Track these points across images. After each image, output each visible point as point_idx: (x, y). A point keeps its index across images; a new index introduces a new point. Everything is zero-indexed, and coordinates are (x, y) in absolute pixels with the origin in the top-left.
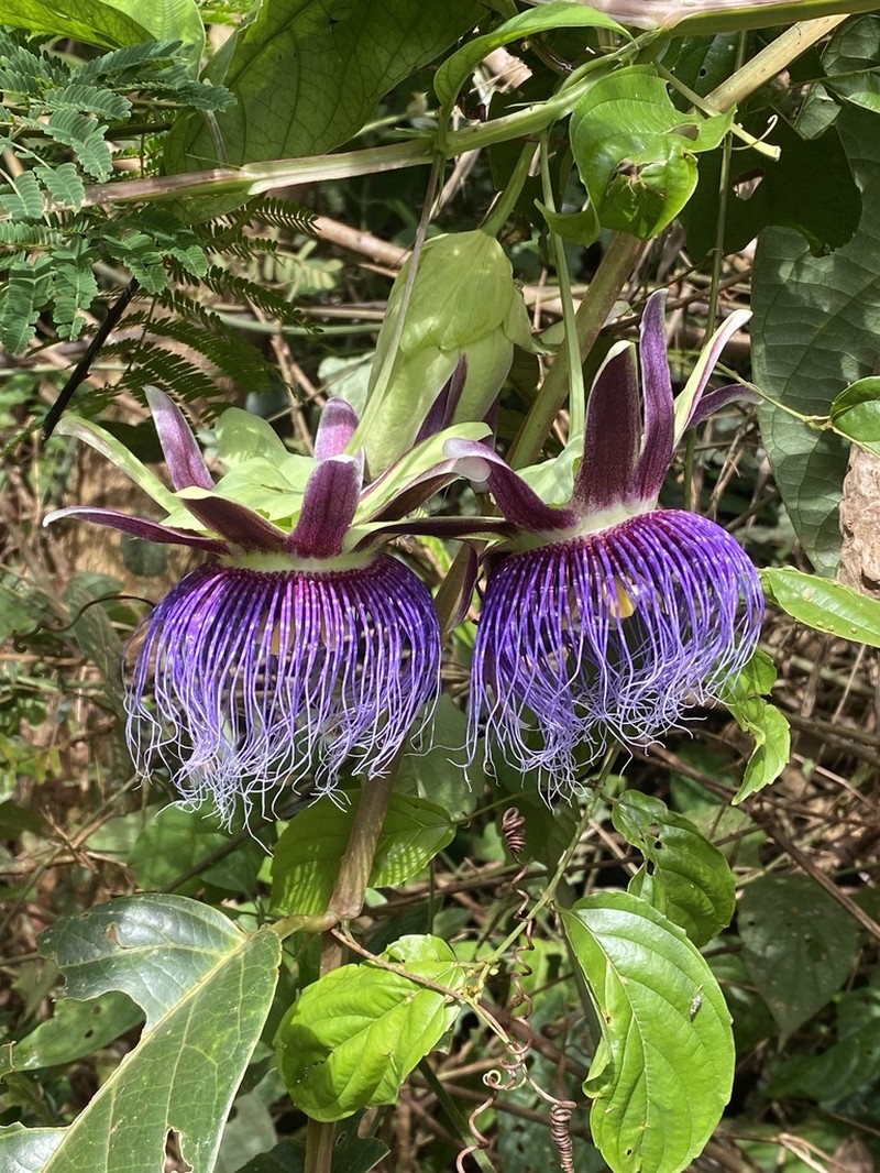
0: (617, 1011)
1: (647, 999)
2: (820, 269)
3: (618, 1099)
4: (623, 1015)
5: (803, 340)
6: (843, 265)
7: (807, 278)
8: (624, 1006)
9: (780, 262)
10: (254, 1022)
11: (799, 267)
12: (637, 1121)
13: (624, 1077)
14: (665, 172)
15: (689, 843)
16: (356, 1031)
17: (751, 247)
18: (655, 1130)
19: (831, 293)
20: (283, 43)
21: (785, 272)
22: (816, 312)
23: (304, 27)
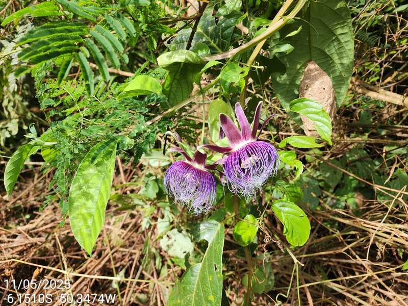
0: (285, 220)
1: (291, 216)
2: (285, 76)
3: (290, 234)
4: (287, 220)
5: (285, 90)
6: (288, 74)
7: (282, 79)
8: (287, 219)
9: (276, 78)
10: (222, 243)
11: (280, 78)
12: (295, 236)
13: (290, 231)
14: (239, 82)
15: (291, 186)
16: (244, 232)
17: (270, 78)
18: (299, 237)
19: (287, 80)
20: (175, 81)
21: (278, 79)
22: (286, 84)
23: (178, 77)
